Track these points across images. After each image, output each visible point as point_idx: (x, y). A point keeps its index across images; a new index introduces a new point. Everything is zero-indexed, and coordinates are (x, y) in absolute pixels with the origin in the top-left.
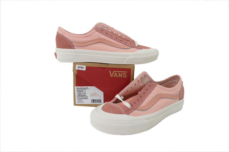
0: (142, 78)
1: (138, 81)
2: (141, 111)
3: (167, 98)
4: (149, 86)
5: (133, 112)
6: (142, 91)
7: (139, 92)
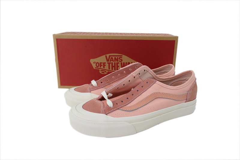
0: (139, 74)
1: (134, 78)
2: (125, 112)
3: (165, 98)
4: (146, 82)
5: (114, 112)
6: (136, 88)
7: (132, 89)
